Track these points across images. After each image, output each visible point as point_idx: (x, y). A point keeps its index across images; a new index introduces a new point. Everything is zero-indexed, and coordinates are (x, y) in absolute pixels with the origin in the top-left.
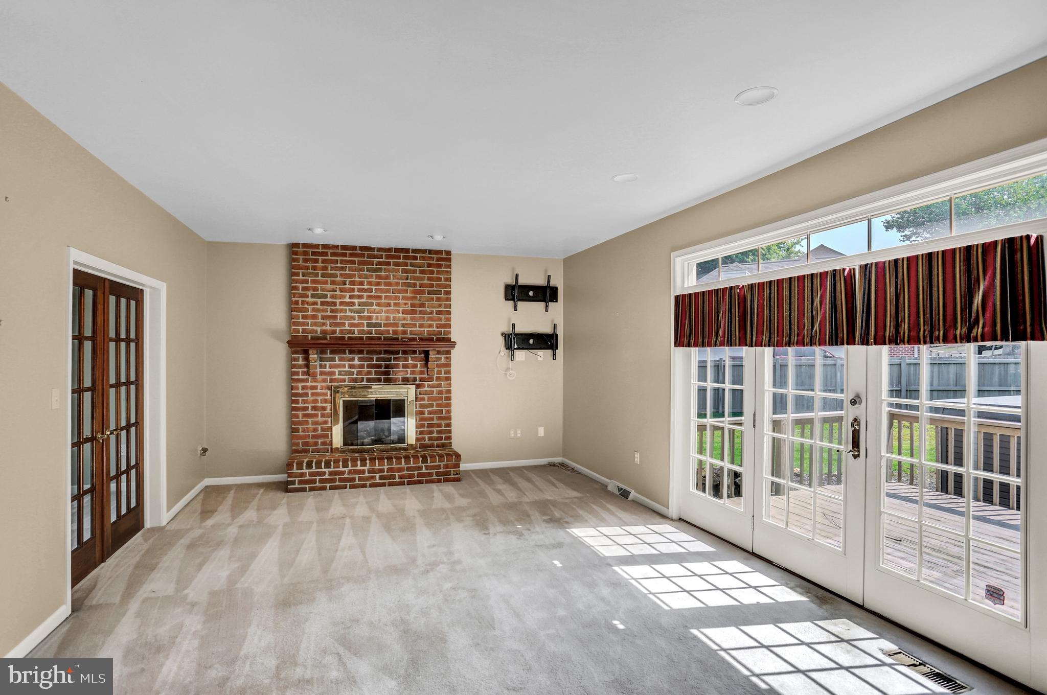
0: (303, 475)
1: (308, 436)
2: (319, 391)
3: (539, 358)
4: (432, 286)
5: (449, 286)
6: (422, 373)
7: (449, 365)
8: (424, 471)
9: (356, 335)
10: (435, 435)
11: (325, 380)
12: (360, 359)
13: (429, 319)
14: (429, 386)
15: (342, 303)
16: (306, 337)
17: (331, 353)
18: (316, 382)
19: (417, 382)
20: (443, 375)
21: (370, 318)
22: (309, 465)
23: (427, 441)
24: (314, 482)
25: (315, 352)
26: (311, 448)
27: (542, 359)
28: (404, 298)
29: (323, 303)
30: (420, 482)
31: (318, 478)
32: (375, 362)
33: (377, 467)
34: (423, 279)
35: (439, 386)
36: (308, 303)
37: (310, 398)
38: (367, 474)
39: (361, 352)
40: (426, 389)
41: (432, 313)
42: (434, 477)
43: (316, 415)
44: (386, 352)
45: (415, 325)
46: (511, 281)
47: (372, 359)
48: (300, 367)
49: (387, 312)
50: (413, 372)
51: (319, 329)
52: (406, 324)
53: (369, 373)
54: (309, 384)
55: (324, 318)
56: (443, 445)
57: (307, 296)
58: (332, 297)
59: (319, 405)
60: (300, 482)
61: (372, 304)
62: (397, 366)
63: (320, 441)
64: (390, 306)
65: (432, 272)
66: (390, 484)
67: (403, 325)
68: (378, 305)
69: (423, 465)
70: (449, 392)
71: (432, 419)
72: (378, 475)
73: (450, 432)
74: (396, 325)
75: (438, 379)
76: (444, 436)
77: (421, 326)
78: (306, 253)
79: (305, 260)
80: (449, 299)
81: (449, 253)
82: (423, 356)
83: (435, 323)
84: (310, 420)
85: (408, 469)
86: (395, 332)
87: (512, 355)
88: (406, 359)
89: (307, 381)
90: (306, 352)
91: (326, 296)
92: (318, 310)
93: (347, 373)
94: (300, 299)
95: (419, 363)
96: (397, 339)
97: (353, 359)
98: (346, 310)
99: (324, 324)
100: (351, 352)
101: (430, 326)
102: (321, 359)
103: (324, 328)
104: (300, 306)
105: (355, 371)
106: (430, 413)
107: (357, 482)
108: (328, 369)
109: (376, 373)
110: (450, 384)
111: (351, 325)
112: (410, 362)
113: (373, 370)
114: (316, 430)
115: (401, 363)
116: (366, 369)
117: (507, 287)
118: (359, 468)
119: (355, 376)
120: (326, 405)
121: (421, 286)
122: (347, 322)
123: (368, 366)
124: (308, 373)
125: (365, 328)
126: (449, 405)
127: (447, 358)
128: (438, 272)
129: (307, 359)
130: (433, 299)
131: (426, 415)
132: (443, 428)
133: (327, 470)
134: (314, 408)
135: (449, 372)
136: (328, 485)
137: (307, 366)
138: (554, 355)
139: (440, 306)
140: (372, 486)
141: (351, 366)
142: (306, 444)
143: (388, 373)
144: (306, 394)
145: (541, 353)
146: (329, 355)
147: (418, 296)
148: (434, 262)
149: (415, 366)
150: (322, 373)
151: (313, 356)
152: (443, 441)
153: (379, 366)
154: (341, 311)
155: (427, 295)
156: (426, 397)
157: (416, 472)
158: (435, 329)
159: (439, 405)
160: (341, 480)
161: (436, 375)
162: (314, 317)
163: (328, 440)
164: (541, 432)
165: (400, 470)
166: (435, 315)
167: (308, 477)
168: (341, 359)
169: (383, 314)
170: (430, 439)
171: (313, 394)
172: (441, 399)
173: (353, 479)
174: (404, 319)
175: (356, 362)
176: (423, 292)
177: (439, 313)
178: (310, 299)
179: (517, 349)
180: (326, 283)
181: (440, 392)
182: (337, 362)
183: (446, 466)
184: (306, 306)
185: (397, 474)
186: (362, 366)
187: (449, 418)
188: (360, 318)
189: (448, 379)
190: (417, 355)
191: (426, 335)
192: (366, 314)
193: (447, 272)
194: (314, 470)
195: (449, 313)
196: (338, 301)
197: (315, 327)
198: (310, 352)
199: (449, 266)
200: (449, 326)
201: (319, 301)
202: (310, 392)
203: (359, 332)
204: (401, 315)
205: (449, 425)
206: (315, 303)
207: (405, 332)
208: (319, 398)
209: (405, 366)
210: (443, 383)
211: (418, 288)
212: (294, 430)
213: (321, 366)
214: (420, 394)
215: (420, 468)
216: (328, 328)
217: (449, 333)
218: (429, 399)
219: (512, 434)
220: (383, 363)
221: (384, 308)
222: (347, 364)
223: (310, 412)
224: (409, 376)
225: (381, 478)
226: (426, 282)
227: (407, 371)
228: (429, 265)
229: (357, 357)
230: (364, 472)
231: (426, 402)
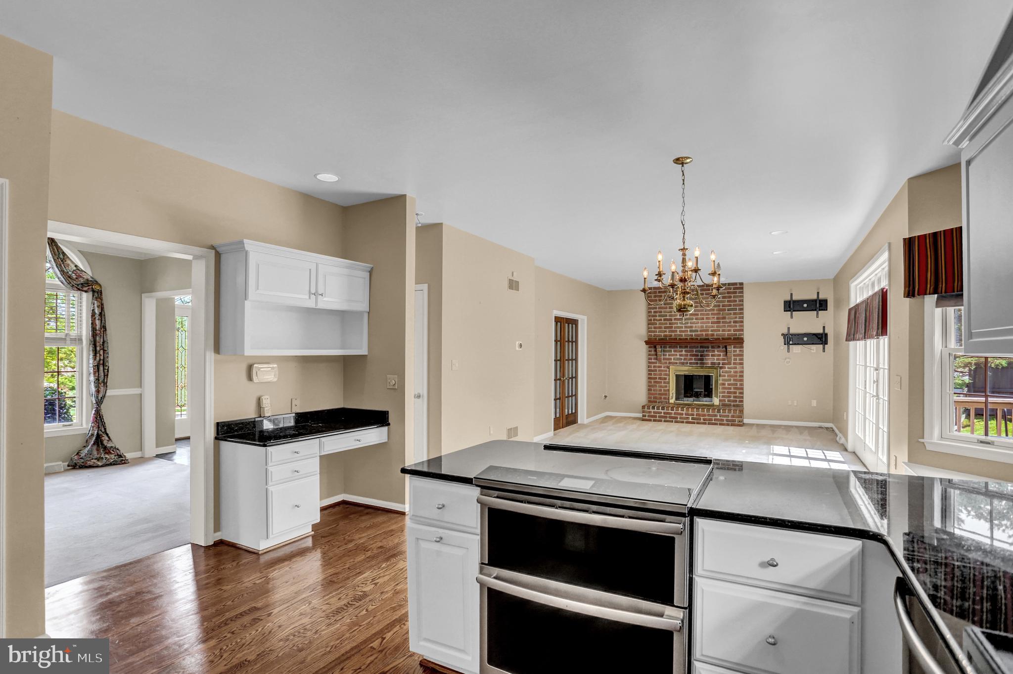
0: (650, 412)
1: (656, 394)
2: (662, 369)
3: (812, 351)
4: (730, 305)
5: (742, 305)
6: (724, 359)
7: (742, 355)
8: (718, 417)
9: (684, 337)
10: (732, 398)
11: (666, 363)
12: (686, 351)
13: (728, 326)
14: (729, 368)
15: (675, 319)
16: (656, 339)
17: (669, 347)
18: (661, 364)
19: (721, 365)
20: (738, 361)
21: (691, 327)
22: (653, 408)
23: (727, 402)
24: (656, 417)
25: (660, 347)
26: (658, 401)
27: (814, 351)
28: (712, 314)
29: (665, 320)
30: (716, 424)
31: (658, 415)
32: (694, 353)
33: (690, 412)
34: (724, 302)
35: (735, 368)
36: (657, 320)
37: (658, 372)
38: (684, 416)
39: (686, 347)
40: (727, 369)
41: (730, 322)
42: (725, 422)
43: (661, 382)
44: (701, 347)
45: (719, 331)
46: (788, 298)
47: (693, 351)
48: (652, 355)
49: (701, 323)
50: (718, 359)
51: (663, 334)
52: (714, 330)
53: (691, 359)
54: (657, 365)
55: (665, 328)
56: (738, 406)
57: (656, 316)
58: (670, 316)
59: (663, 376)
60: (649, 416)
61: (693, 319)
62: (708, 355)
63: (663, 397)
64: (704, 319)
65: (730, 297)
66: (698, 423)
67: (712, 331)
68: (696, 319)
69: (718, 414)
70: (742, 372)
71: (730, 389)
72: (690, 417)
73: (742, 397)
74: (707, 331)
75: (734, 364)
76: (738, 400)
77: (723, 331)
78: (655, 292)
79: (655, 296)
80: (742, 313)
81: (742, 284)
82: (724, 349)
83: (732, 329)
84: (658, 385)
85: (709, 415)
86: (707, 335)
87: (788, 349)
88: (714, 351)
89: (656, 363)
90: (655, 347)
91: (666, 316)
92: (662, 324)
93: (678, 359)
94: (652, 318)
95: (722, 354)
96: (708, 339)
97: (682, 351)
98: (677, 323)
99: (665, 331)
100: (680, 347)
101: (729, 331)
102: (664, 351)
103: (665, 333)
104: (653, 322)
105: (683, 358)
106: (729, 385)
107: (679, 419)
108: (667, 357)
109: (695, 359)
110: (743, 367)
111: (680, 331)
112: (716, 353)
113: (693, 358)
114: (661, 390)
115: (710, 354)
116: (689, 357)
117: (785, 302)
118: (680, 411)
119: (683, 361)
120: (666, 377)
121: (723, 306)
122: (678, 330)
123: (690, 355)
124: (657, 359)
125: (689, 333)
126: (742, 380)
127: (741, 350)
128: (734, 297)
129: (656, 351)
130: (731, 314)
131: (726, 386)
132: (738, 395)
133: (663, 411)
134: (660, 378)
135: (742, 359)
136: (663, 419)
137: (656, 355)
138: (824, 348)
139: (736, 318)
140: (687, 422)
141: (681, 355)
142: (655, 398)
143: (702, 360)
144: (656, 370)
145: (814, 347)
146: (668, 349)
147: (721, 312)
148: (732, 290)
149: (720, 355)
150: (664, 359)
151: (659, 349)
152: (737, 403)
153: (697, 355)
154: (675, 323)
155: (727, 311)
156: (726, 374)
157: (713, 418)
158: (732, 332)
159: (734, 380)
160: (670, 417)
161: (733, 361)
162: (660, 328)
163: (667, 397)
164: (814, 403)
165: (704, 415)
166: (732, 324)
167: (652, 414)
168: (675, 351)
169: (699, 325)
170: (729, 401)
171: (659, 371)
172: (736, 376)
173: (677, 418)
174: (712, 327)
175: (684, 353)
176: (724, 310)
177: (735, 322)
178: (658, 318)
179: (792, 344)
180: (666, 308)
181: (736, 372)
182: (673, 353)
183: (733, 416)
184: (656, 322)
185: (702, 418)
186: (687, 355)
187: (742, 389)
188: (686, 327)
189: (742, 364)
190: (721, 349)
191: (726, 336)
192: (689, 325)
193: (741, 296)
194: (656, 410)
195: (742, 322)
196: (673, 318)
197: (660, 334)
198: (657, 347)
199: (742, 292)
200: (742, 330)
201: (663, 318)
202: (658, 369)
203: (685, 335)
204: (710, 324)
205: (742, 393)
206: (661, 320)
207: (713, 335)
208: (663, 373)
209: (712, 355)
210: (738, 366)
211: (721, 307)
212: (649, 390)
213: (664, 355)
214: (722, 373)
215: (716, 416)
216: (668, 333)
217: (743, 334)
218: (728, 376)
219: (790, 403)
220: (699, 354)
221: (699, 321)
222: (678, 354)
223: (657, 380)
224: (715, 361)
225: (693, 419)
226: (726, 303)
227: (714, 359)
228: (728, 293)
229: (684, 350)
230: (682, 414)
231: (726, 378)
